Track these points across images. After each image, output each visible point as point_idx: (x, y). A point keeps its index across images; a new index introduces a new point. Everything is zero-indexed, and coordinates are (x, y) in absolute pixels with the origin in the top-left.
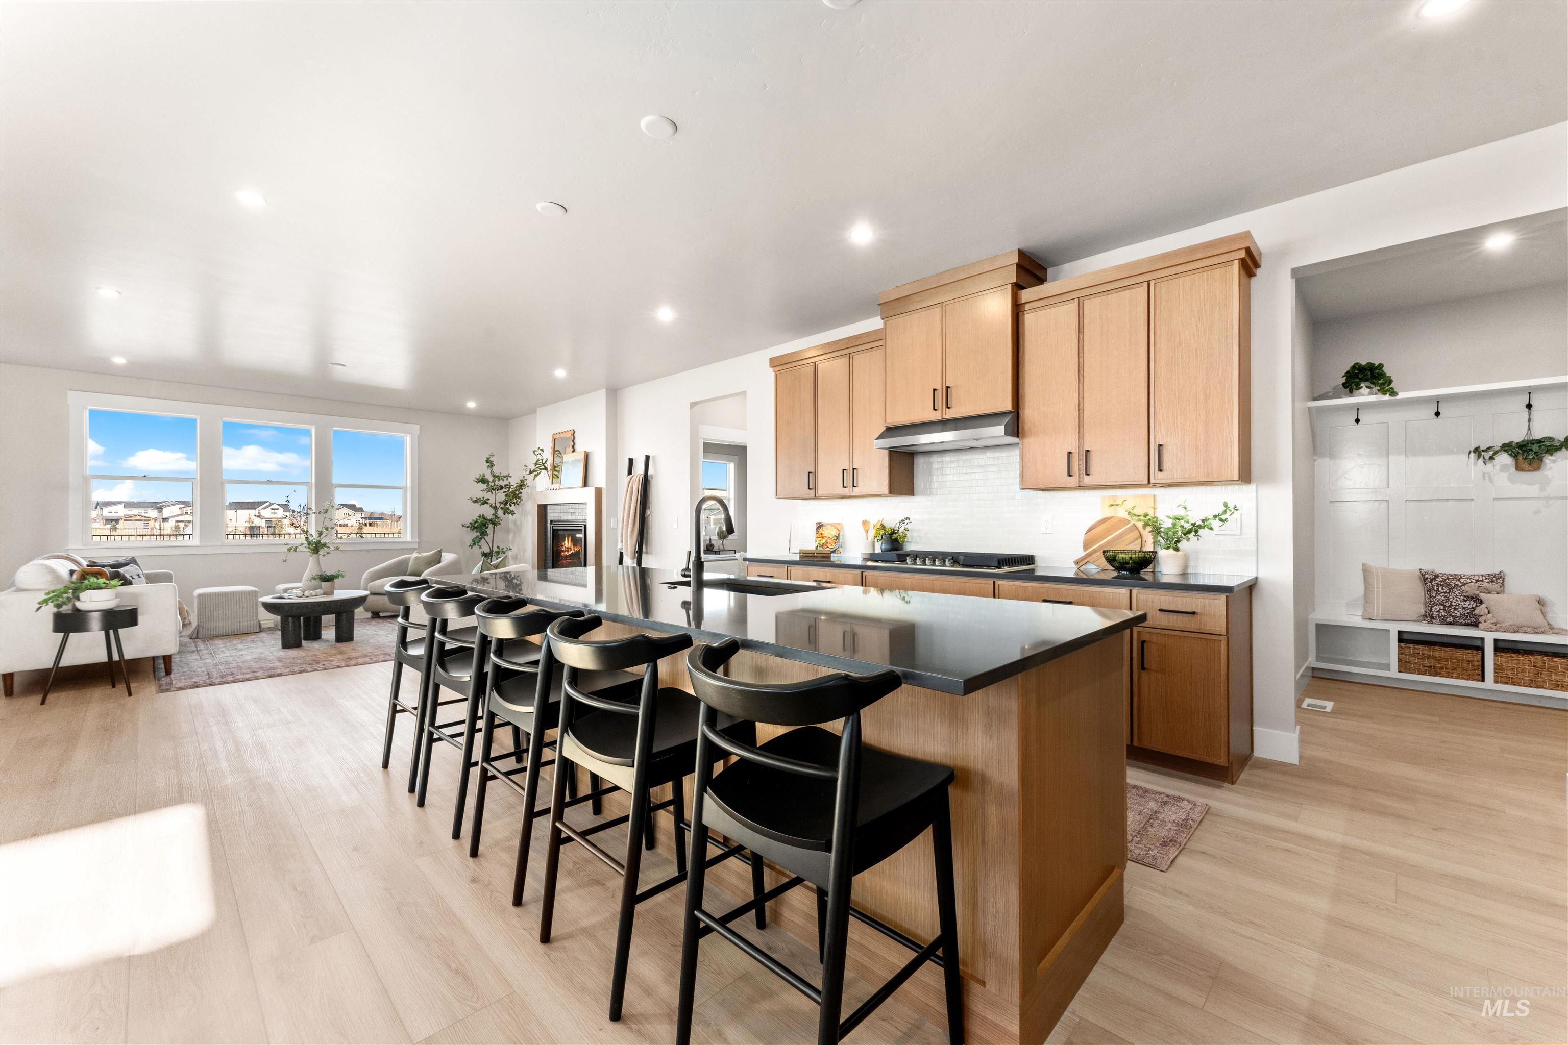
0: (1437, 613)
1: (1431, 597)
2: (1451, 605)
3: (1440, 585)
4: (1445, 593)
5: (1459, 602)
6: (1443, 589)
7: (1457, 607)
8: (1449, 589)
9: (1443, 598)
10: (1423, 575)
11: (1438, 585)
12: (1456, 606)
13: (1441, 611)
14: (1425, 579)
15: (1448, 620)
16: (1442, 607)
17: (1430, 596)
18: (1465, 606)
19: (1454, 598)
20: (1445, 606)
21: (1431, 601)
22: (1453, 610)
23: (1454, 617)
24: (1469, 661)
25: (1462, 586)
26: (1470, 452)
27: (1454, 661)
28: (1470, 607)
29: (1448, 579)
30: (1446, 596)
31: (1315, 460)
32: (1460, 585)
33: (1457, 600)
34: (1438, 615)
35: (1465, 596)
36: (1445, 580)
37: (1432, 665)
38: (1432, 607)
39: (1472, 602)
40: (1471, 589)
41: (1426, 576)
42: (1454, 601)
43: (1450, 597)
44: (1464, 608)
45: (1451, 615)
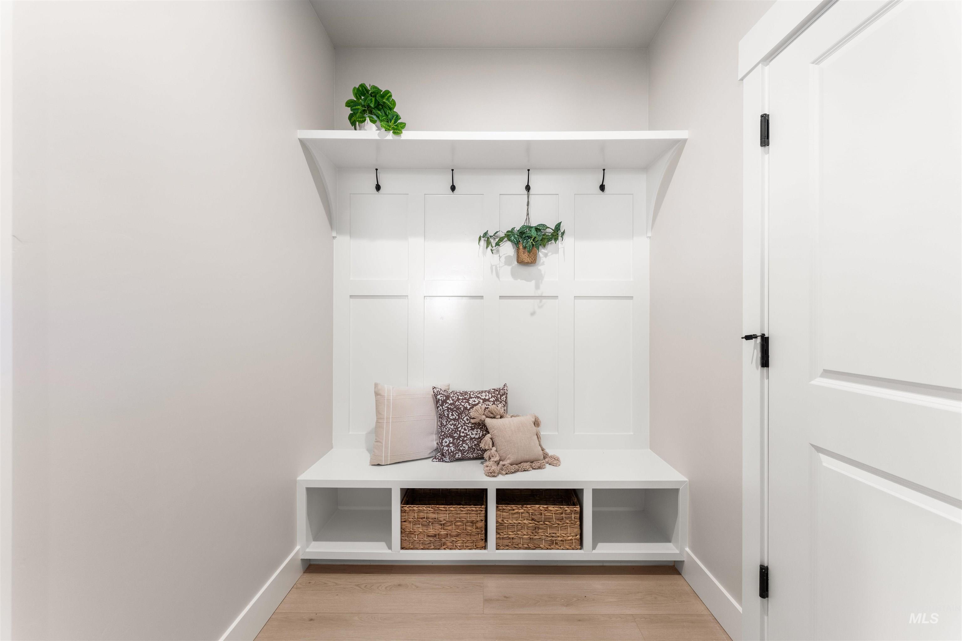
0: (447, 449)
1: (442, 426)
2: (460, 436)
3: (450, 409)
4: (454, 420)
5: (467, 431)
6: (453, 415)
7: (465, 439)
8: (458, 416)
9: (452, 427)
10: (435, 395)
11: (448, 408)
12: (464, 437)
13: (451, 445)
14: (437, 401)
15: (457, 456)
16: (451, 439)
17: (442, 423)
18: (473, 436)
19: (462, 426)
20: (453, 438)
21: (442, 432)
22: (461, 443)
23: (463, 452)
24: (472, 522)
25: (470, 408)
26: (480, 237)
27: (459, 523)
28: (477, 437)
29: (458, 399)
30: (455, 425)
31: (334, 237)
32: (469, 407)
33: (465, 429)
34: (448, 450)
35: (473, 424)
36: (456, 402)
37: (437, 532)
38: (443, 439)
39: (479, 430)
40: (477, 413)
41: (439, 397)
42: (463, 430)
43: (459, 425)
44: (471, 439)
45: (459, 450)
